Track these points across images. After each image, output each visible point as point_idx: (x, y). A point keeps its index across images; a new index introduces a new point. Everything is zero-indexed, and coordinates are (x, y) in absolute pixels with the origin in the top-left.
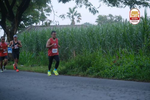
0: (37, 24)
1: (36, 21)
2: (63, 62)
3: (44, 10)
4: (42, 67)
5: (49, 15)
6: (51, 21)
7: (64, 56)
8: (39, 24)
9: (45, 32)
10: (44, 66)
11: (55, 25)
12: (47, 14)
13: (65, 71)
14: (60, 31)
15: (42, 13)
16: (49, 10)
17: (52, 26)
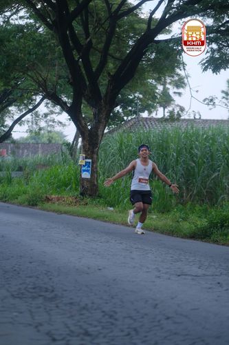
0: (150, 112)
1: (149, 108)
2: (204, 207)
3: (170, 83)
4: (154, 217)
5: (180, 94)
6: (182, 109)
7: (207, 192)
8: (156, 114)
9: (169, 135)
10: (160, 215)
11: (192, 117)
12: (175, 93)
13: (206, 232)
14: (203, 135)
15: (164, 89)
16: (180, 83)
17: (185, 119)
